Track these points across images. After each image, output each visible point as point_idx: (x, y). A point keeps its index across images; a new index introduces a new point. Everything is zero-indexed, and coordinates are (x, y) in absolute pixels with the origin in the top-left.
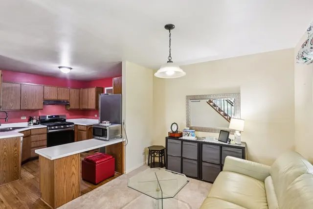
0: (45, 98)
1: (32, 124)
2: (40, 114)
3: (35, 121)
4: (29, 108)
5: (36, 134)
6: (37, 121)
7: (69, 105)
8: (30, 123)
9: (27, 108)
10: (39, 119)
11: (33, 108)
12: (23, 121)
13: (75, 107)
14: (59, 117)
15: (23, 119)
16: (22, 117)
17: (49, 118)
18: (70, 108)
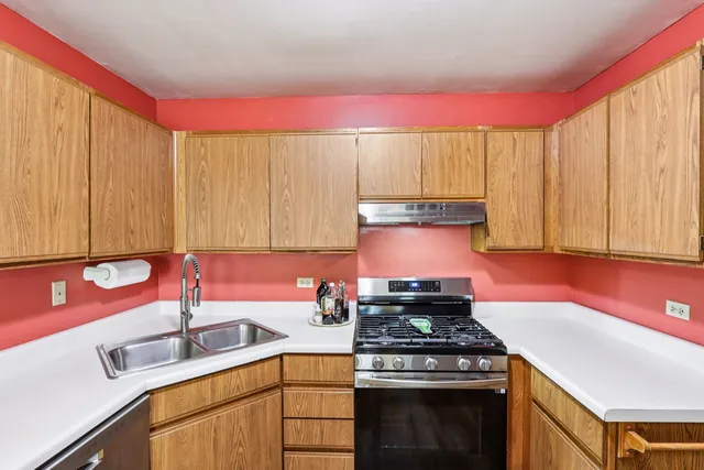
0: (362, 193)
1: (318, 319)
3: (330, 304)
4: (302, 245)
7: (485, 227)
12: (301, 296)
13: (517, 238)
14: (438, 289)
15: (304, 286)
16: (299, 280)
17: (391, 290)
18: (490, 243)
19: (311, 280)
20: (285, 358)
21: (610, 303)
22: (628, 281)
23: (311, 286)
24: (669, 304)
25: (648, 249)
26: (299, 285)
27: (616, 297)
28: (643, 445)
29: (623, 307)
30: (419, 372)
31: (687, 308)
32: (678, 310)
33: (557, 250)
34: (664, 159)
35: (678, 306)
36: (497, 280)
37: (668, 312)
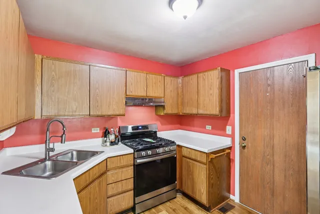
0: (128, 93)
1: (108, 144)
2: (120, 123)
3: (112, 137)
4: (104, 113)
5: (115, 168)
6: (116, 137)
7: (163, 107)
8: (106, 142)
9: (100, 113)
10: (119, 132)
11: (110, 113)
12: (95, 136)
13: (172, 111)
14: (147, 128)
15: (95, 131)
16: (93, 129)
17: (133, 130)
18: (165, 112)
19: (99, 129)
20: (108, 159)
21: (193, 128)
22: (197, 122)
23: (98, 131)
24: (207, 126)
25: (208, 113)
26: (93, 132)
27: (194, 126)
28: (214, 156)
29: (195, 129)
30: (148, 156)
31: (211, 127)
32: (209, 127)
33: (181, 114)
34: (211, 92)
35: (209, 126)
36: (162, 124)
37: (207, 128)
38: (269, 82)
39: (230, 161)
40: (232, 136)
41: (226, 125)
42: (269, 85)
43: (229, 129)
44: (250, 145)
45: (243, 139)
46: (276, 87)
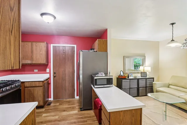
24: (35, 70)
28: (46, 82)
31: (37, 70)
34: (41, 53)
38: (64, 52)
39: (49, 84)
40: (50, 73)
41: (46, 68)
42: (64, 53)
43: (48, 70)
44: (57, 75)
45: (54, 73)
46: (66, 53)
